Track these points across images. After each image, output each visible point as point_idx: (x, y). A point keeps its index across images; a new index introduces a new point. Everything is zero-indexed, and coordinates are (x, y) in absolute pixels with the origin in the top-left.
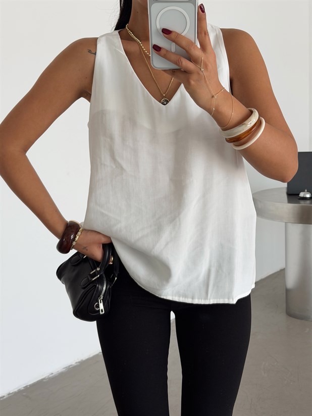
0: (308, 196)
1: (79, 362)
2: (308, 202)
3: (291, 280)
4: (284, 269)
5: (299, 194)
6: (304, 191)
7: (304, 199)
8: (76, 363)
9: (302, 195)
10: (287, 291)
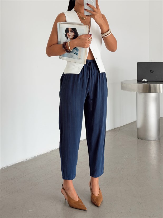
1: (39, 155)
2: (146, 83)
6: (144, 79)
7: (144, 82)
8: (38, 155)
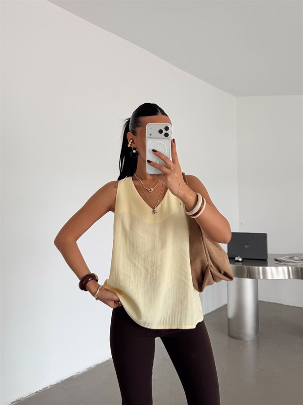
0: (240, 260)
2: (241, 263)
3: (231, 313)
4: (227, 305)
5: (235, 258)
6: (238, 257)
7: (238, 261)
9: (236, 259)
10: (229, 320)
